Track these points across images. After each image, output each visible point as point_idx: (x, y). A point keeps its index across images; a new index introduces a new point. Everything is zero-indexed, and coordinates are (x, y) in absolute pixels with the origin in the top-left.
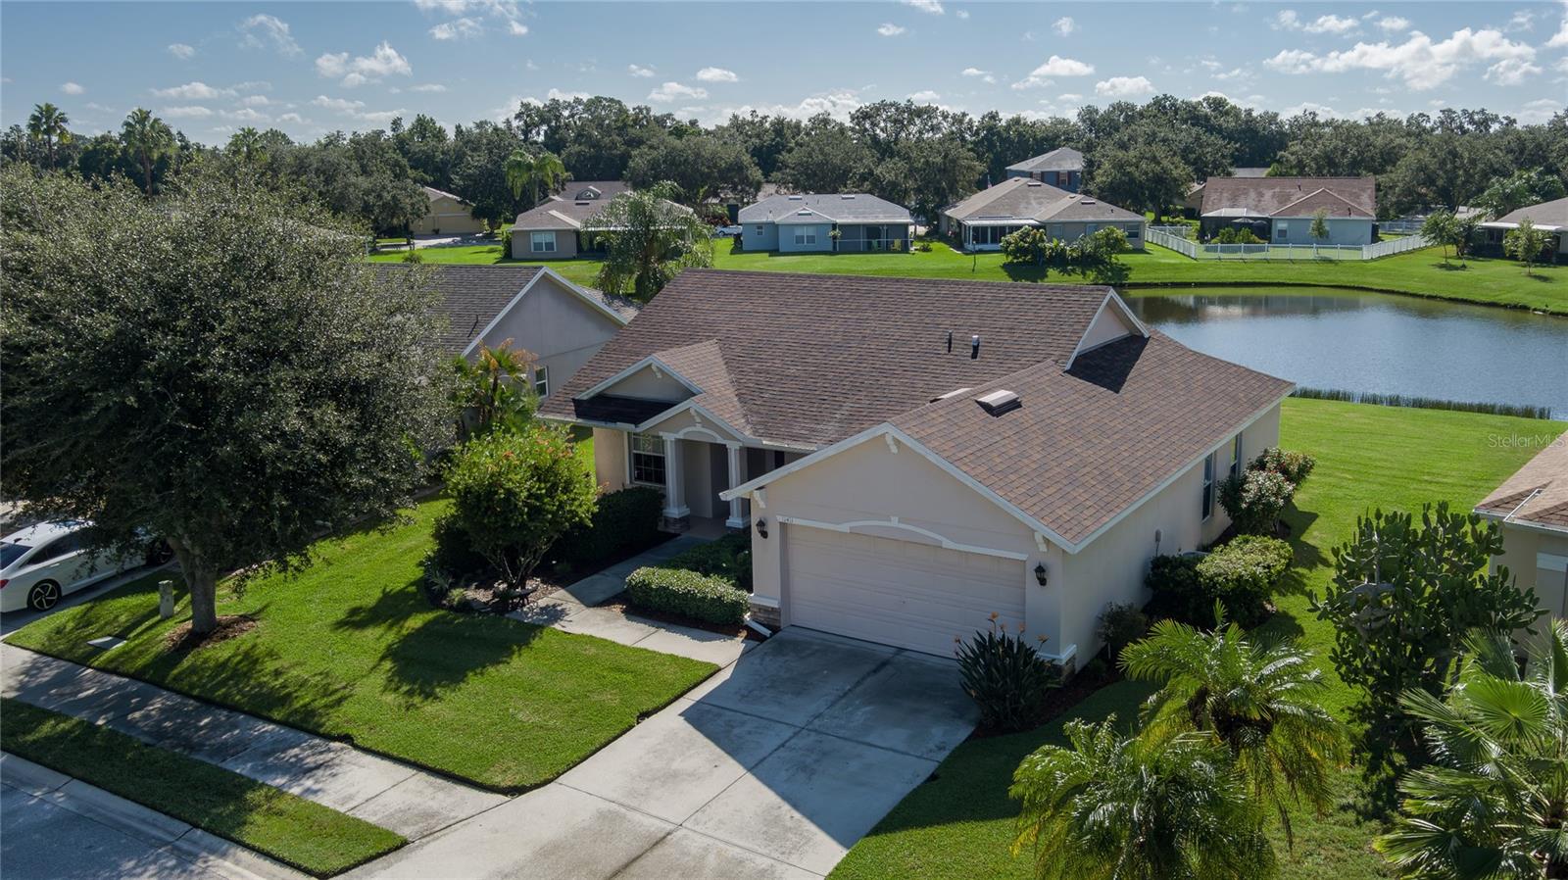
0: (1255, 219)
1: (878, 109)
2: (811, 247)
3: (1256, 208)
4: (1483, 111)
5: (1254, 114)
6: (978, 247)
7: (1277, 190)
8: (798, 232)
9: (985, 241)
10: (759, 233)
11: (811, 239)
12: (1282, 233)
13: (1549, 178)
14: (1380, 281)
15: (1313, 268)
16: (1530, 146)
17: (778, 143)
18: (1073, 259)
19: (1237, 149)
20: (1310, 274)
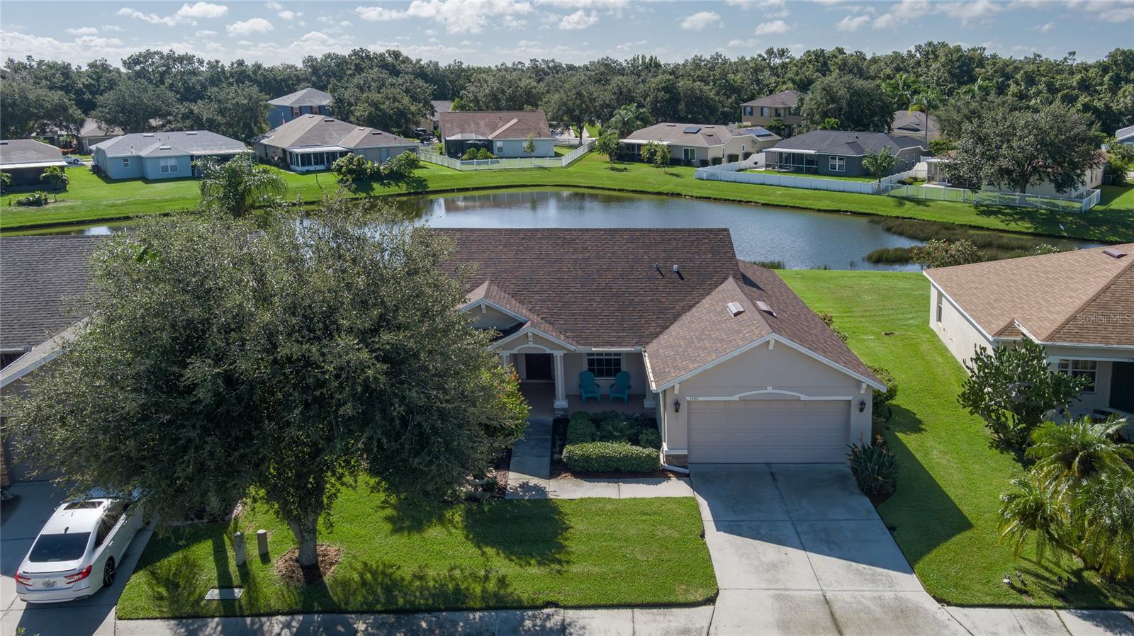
0: (480, 140)
1: (145, 57)
2: (175, 174)
3: (477, 133)
4: (553, 61)
5: (422, 63)
6: (305, 168)
7: (487, 120)
8: (163, 163)
9: (310, 164)
10: (126, 165)
11: (174, 168)
12: (500, 149)
13: (641, 110)
14: (583, 181)
15: (537, 173)
16: (625, 90)
17: (68, 84)
18: (386, 175)
19: (435, 90)
20: (539, 178)
